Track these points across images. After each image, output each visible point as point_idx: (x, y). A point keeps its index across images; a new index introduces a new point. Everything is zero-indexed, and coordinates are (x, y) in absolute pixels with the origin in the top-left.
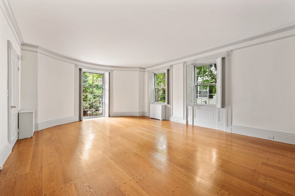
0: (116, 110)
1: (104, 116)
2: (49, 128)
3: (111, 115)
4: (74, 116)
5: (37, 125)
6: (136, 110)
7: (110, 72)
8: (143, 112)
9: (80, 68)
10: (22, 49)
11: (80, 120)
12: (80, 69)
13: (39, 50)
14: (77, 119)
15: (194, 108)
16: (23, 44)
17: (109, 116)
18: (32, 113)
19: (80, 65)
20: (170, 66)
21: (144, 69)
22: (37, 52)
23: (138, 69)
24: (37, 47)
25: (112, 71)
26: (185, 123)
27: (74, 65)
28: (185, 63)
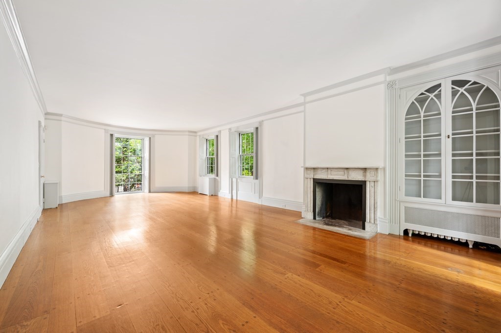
0: (158, 183)
1: (144, 192)
2: (74, 202)
3: (152, 190)
4: (103, 189)
5: (61, 197)
6: (185, 185)
7: (150, 137)
8: (195, 187)
9: (112, 133)
10: (46, 119)
11: (112, 195)
12: (112, 135)
13: (63, 118)
14: (108, 194)
15: (238, 181)
16: (47, 114)
17: (150, 192)
18: (57, 183)
19: (112, 130)
20: (219, 131)
21: (195, 132)
22: (61, 120)
23: (187, 133)
24: (61, 115)
25: (154, 136)
26: (230, 198)
27: (104, 131)
28: (230, 129)
